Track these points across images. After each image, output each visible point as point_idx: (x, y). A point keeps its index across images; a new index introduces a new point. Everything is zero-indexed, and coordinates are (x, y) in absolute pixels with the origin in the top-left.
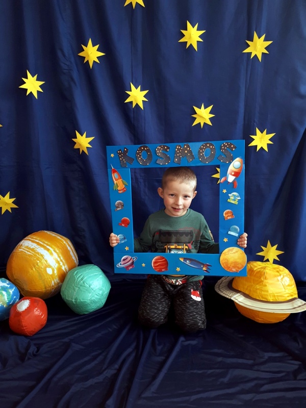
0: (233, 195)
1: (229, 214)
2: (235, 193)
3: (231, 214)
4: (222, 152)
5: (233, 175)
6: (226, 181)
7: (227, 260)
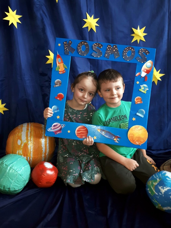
0: (144, 86)
1: (139, 100)
2: (145, 85)
3: (140, 100)
4: (140, 55)
5: (146, 72)
6: (140, 75)
7: (133, 135)
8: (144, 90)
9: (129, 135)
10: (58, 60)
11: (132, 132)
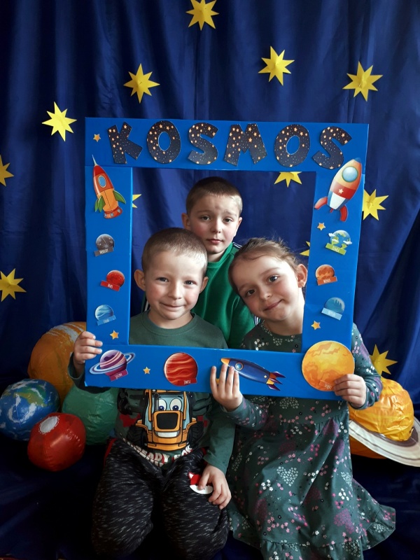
0: (339, 235)
1: (327, 274)
2: (341, 232)
3: (330, 274)
4: (323, 146)
5: (342, 195)
6: (326, 204)
7: (316, 366)
8: (339, 245)
9: (306, 367)
10: (99, 180)
11: (314, 360)
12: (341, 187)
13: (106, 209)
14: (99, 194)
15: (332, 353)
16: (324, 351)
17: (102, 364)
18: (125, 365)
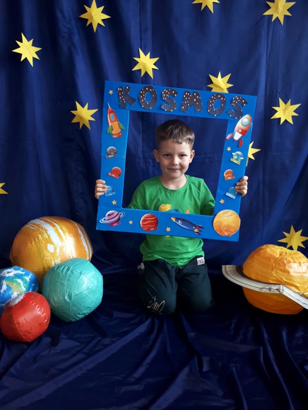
0: (237, 154)
1: (230, 175)
4: (232, 106)
5: (240, 133)
6: (232, 138)
7: (221, 223)
9: (215, 223)
10: (111, 116)
11: (220, 220)
12: (240, 129)
13: (113, 132)
14: (110, 124)
15: (229, 216)
16: (225, 215)
17: (106, 218)
18: (119, 219)
